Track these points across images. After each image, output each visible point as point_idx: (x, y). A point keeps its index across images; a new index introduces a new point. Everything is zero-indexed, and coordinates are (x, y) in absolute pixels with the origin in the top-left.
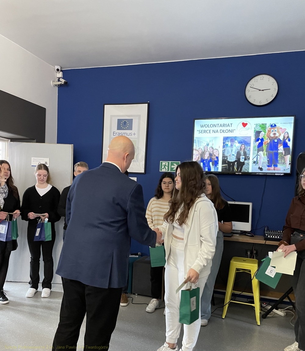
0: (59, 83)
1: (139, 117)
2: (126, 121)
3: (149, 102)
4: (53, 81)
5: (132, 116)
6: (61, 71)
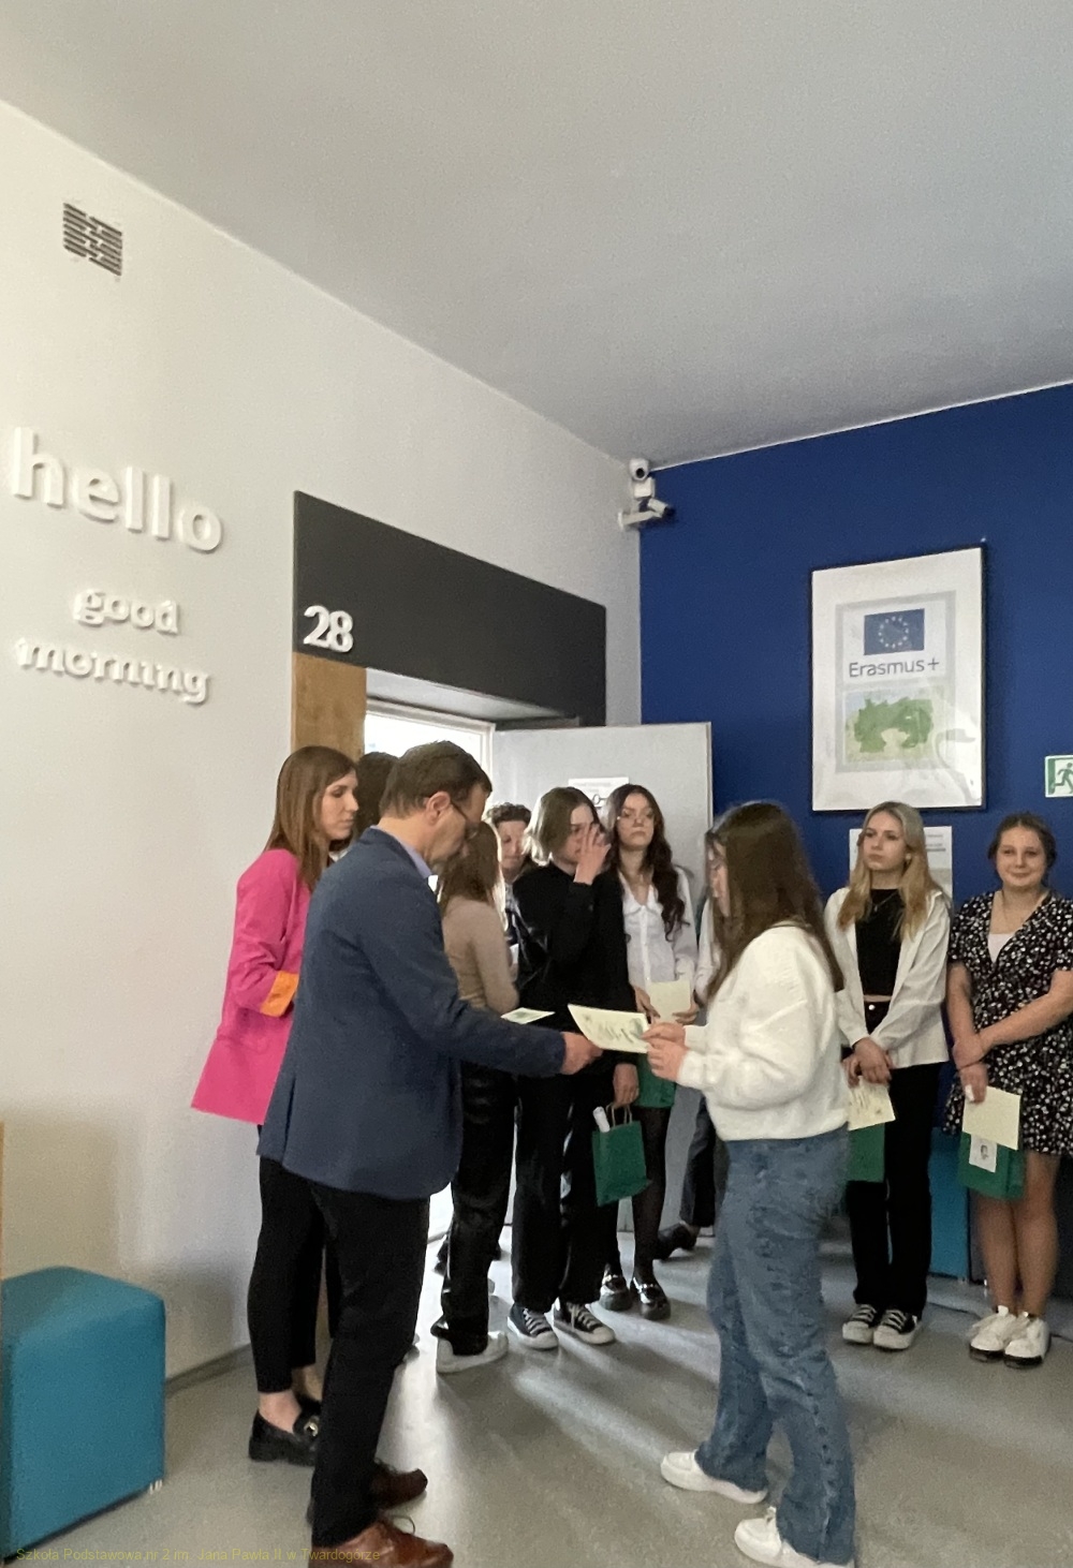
0: (646, 516)
1: (949, 597)
2: (897, 619)
4: (626, 513)
5: (916, 597)
6: (651, 474)
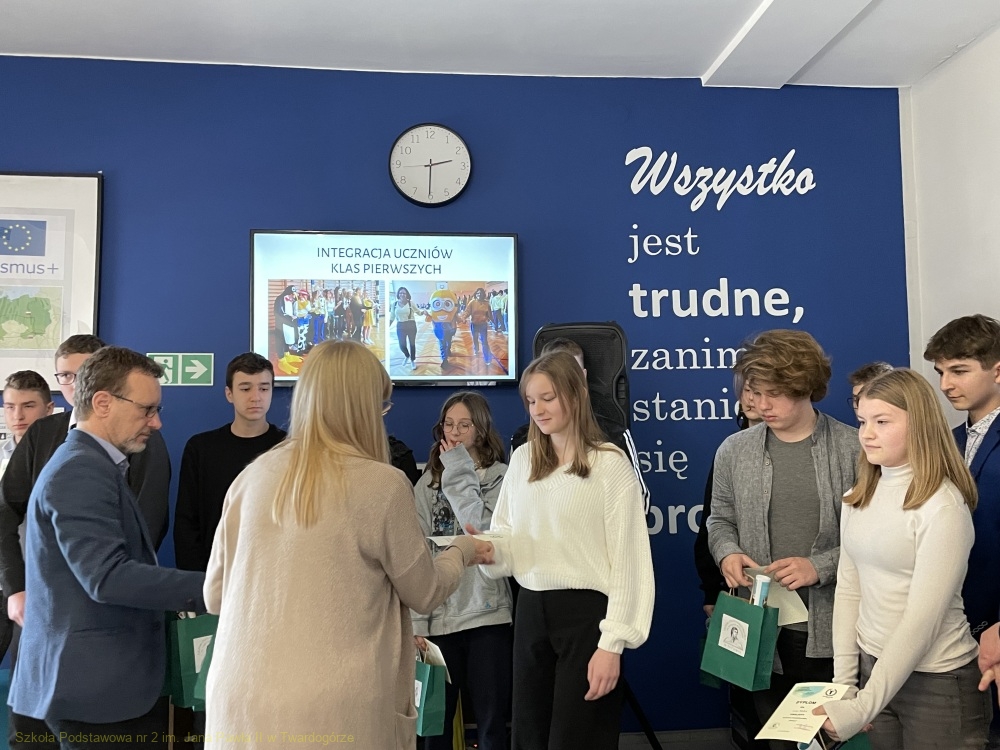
1: (69, 216)
2: (21, 226)
3: (100, 172)
5: (41, 211)
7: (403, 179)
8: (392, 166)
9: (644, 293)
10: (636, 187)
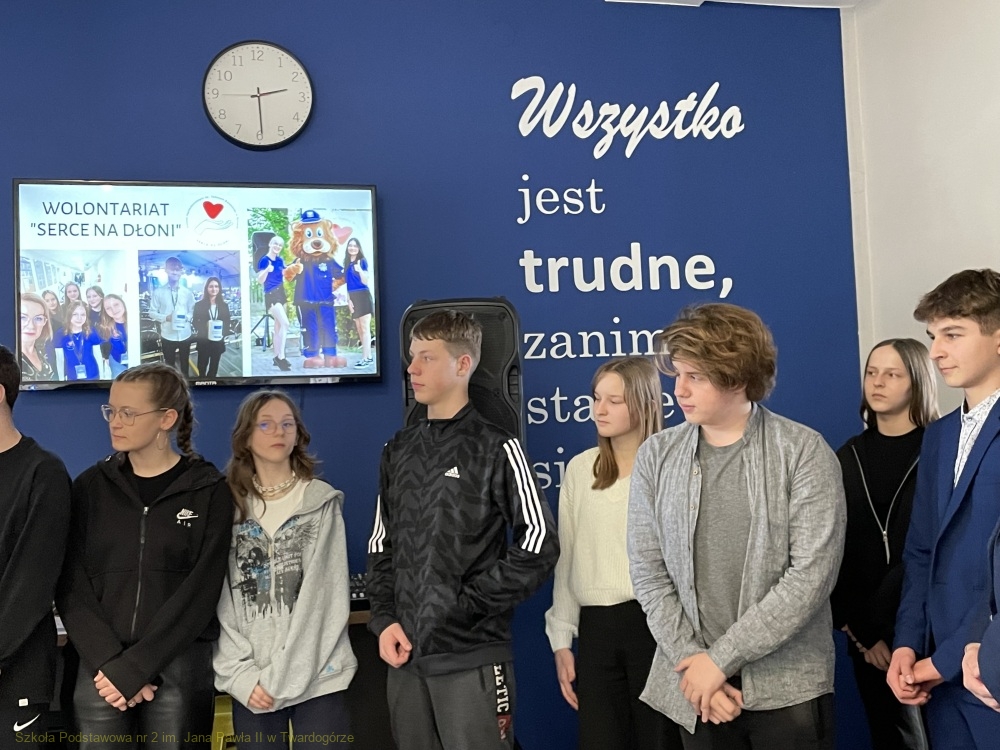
7: (223, 114)
8: (207, 96)
9: (539, 262)
10: (525, 128)
